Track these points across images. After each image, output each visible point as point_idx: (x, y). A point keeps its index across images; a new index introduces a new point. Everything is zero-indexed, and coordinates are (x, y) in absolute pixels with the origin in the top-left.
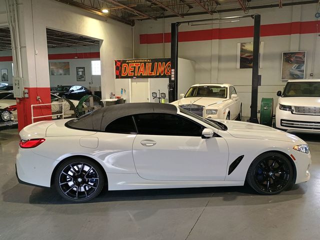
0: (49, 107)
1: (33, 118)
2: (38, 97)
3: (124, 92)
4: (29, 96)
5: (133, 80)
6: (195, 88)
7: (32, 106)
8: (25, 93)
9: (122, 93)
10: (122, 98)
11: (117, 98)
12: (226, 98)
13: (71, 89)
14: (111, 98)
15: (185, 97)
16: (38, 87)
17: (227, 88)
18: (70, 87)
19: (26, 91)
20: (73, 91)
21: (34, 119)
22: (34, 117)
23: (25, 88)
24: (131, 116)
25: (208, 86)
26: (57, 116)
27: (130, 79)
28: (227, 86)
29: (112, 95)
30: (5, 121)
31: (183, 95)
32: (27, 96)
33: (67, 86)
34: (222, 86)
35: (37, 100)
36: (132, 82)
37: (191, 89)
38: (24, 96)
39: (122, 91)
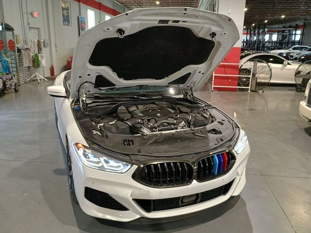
1: (214, 75)
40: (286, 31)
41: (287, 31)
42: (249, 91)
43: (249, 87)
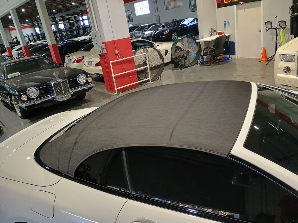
0: (132, 61)
1: (113, 76)
2: (117, 51)
3: (227, 25)
4: (107, 51)
5: (240, 6)
7: (111, 62)
8: (103, 49)
9: (225, 27)
10: (225, 33)
11: (220, 33)
14: (211, 35)
16: (115, 40)
18: (181, 21)
19: (104, 46)
21: (115, 77)
22: (114, 74)
23: (103, 43)
24: (119, 150)
27: (235, 6)
29: (213, 31)
30: (81, 85)
32: (105, 51)
35: (117, 55)
36: (238, 9)
38: (103, 52)
39: (225, 25)
40: (71, 19)
41: (73, 18)
42: (150, 82)
43: (149, 78)
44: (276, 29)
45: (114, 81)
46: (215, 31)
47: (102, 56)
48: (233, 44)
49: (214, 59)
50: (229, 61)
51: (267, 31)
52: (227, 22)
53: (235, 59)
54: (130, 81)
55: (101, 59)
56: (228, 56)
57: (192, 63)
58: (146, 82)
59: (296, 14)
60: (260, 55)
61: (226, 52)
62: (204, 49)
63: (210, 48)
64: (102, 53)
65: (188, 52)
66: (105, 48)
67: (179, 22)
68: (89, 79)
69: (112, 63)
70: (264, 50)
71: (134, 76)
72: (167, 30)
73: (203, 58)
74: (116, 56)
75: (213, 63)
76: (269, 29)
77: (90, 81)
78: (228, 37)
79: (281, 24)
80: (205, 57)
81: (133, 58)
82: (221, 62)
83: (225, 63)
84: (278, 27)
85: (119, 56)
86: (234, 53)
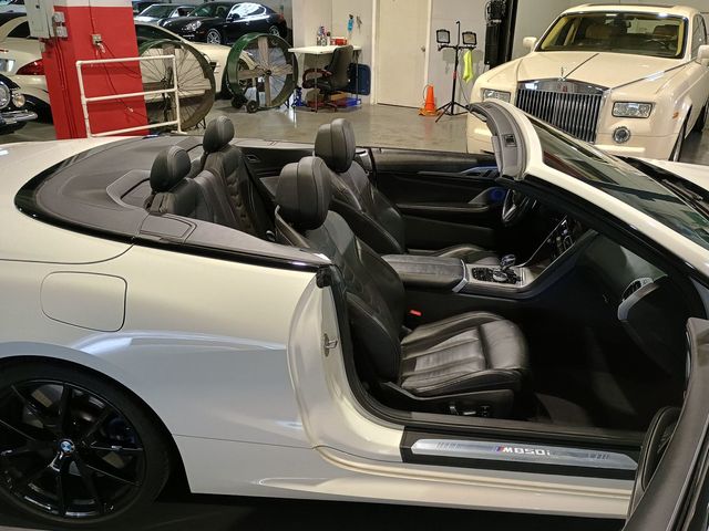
0: (134, 70)
1: (84, 100)
2: (97, 38)
3: (355, 25)
4: (69, 32)
6: (572, 18)
7: (79, 63)
8: (56, 24)
9: (350, 29)
10: (350, 43)
11: (338, 42)
12: (681, 56)
13: (232, 12)
14: (319, 43)
15: (539, 49)
16: (92, 5)
17: (686, 22)
18: (230, 6)
19: (60, 17)
20: (237, 16)
21: (89, 104)
22: (87, 97)
23: (57, 9)
25: (621, 14)
26: (163, 94)
28: (684, 12)
29: (324, 35)
31: (532, 41)
32: (62, 32)
33: (224, 4)
34: (663, 12)
35: (95, 47)
37: (563, 22)
38: (55, 33)
39: (351, 24)
42: (180, 131)
43: (178, 121)
44: (457, 48)
45: (86, 115)
46: (329, 34)
47: (51, 44)
48: (366, 70)
49: (326, 98)
50: (356, 108)
51: (439, 50)
52: (355, 18)
53: (369, 105)
54: (129, 121)
55: (47, 54)
56: (354, 96)
57: (274, 101)
58: (168, 130)
59: (497, 21)
60: (420, 103)
61: (350, 88)
62: (306, 72)
63: (319, 71)
64: (53, 35)
65: (269, 73)
66: (63, 25)
67: (225, 8)
68: (18, 100)
69: (84, 67)
70: (431, 90)
71: (138, 110)
72: (194, 21)
73: (299, 94)
74: (92, 50)
75: (323, 108)
76: (442, 47)
77: (20, 104)
78: (357, 53)
79: (467, 39)
80: (304, 92)
81: (138, 61)
82: (339, 106)
83: (349, 111)
84: (461, 45)
85: (104, 51)
86: (367, 92)
